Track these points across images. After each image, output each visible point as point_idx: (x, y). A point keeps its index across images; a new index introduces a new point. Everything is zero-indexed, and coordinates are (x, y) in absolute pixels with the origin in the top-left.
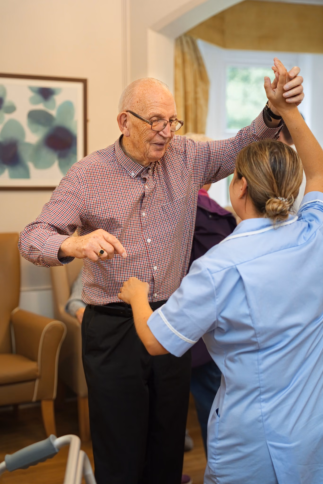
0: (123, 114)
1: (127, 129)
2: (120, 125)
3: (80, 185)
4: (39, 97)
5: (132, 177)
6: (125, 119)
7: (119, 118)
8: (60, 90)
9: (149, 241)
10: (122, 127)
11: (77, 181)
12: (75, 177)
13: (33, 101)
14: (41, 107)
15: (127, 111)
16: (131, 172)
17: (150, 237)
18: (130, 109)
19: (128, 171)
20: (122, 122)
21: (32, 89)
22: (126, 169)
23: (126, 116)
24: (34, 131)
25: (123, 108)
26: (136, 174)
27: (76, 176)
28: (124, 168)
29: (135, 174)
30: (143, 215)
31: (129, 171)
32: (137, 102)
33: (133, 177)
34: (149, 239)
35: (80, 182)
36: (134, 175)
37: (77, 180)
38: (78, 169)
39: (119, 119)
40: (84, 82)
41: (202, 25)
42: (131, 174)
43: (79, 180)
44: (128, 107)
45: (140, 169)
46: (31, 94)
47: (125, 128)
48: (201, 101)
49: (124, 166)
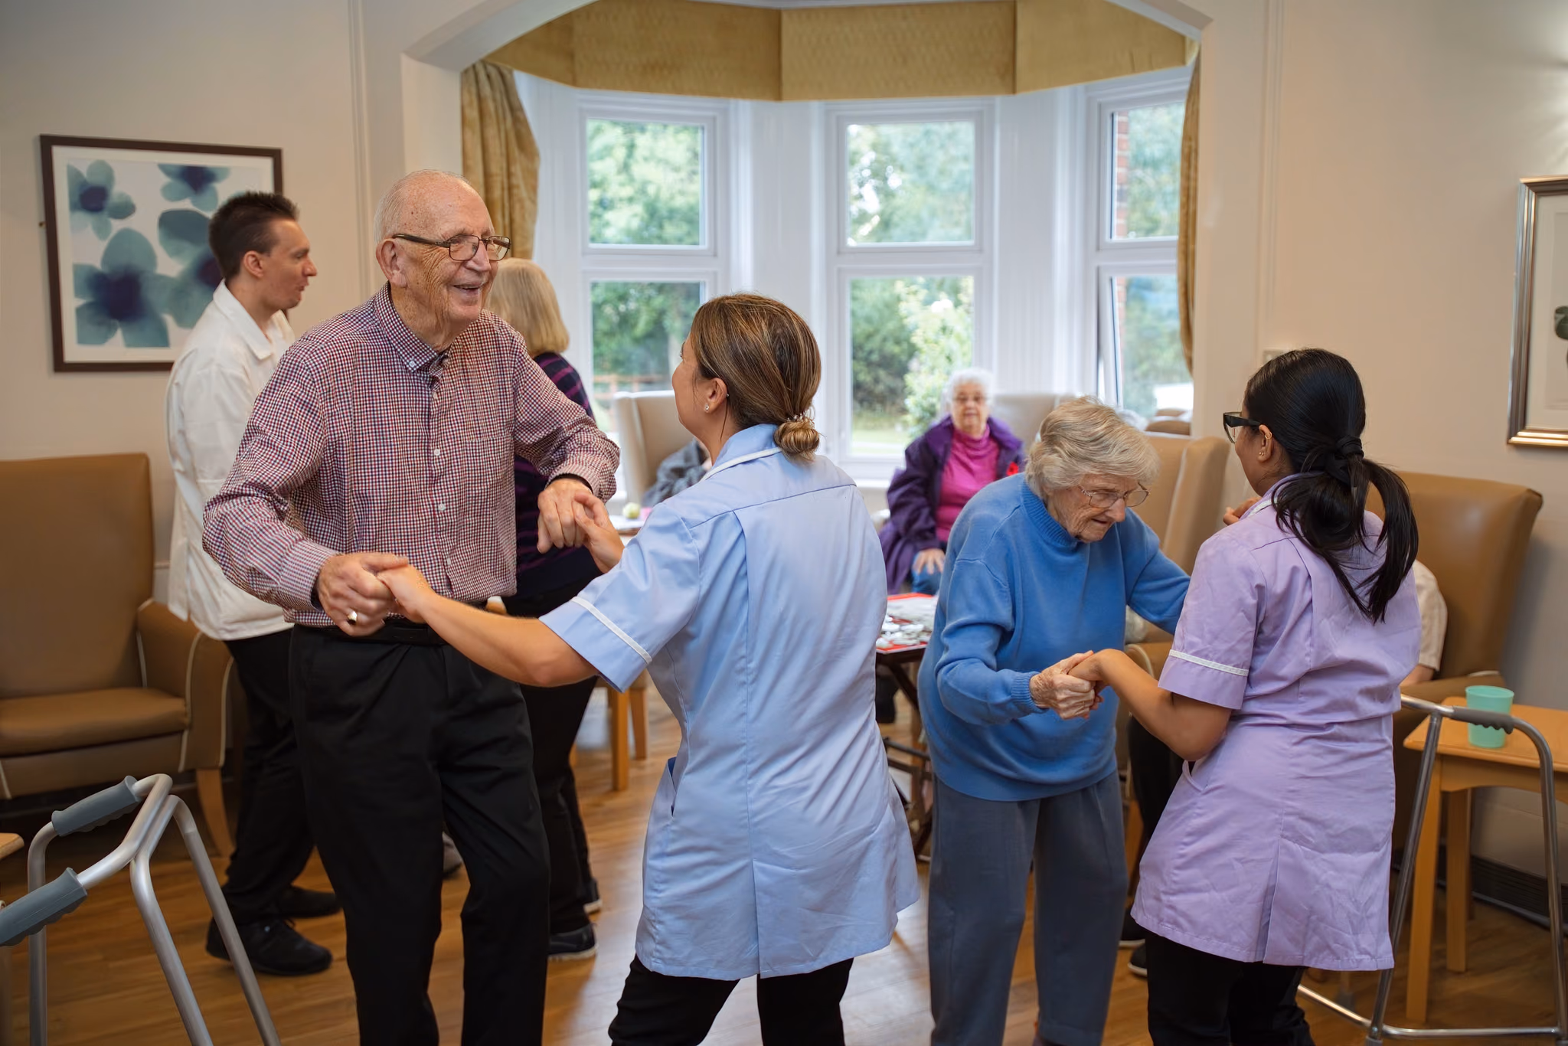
0: (386, 243)
1: (399, 272)
2: (384, 267)
3: (315, 386)
4: (182, 186)
5: (410, 369)
6: (393, 253)
7: (380, 253)
8: (225, 171)
9: (442, 507)
10: (389, 270)
11: (309, 378)
12: (304, 369)
13: (168, 193)
14: (186, 204)
15: (394, 237)
16: (408, 358)
17: (444, 501)
18: (398, 230)
19: (403, 355)
20: (388, 260)
21: (165, 169)
22: (399, 352)
23: (393, 246)
24: (174, 253)
25: (385, 230)
26: (418, 365)
27: (306, 368)
28: (396, 350)
29: (415, 365)
30: (435, 454)
31: (406, 356)
32: (412, 213)
33: (413, 369)
34: (441, 504)
35: (316, 380)
36: (415, 367)
37: (308, 375)
38: (309, 353)
39: (380, 256)
40: (275, 155)
41: (520, 40)
42: (408, 364)
43: (312, 375)
44: (394, 228)
45: (428, 357)
46: (165, 180)
47: (395, 271)
48: (522, 192)
49: (397, 345)
